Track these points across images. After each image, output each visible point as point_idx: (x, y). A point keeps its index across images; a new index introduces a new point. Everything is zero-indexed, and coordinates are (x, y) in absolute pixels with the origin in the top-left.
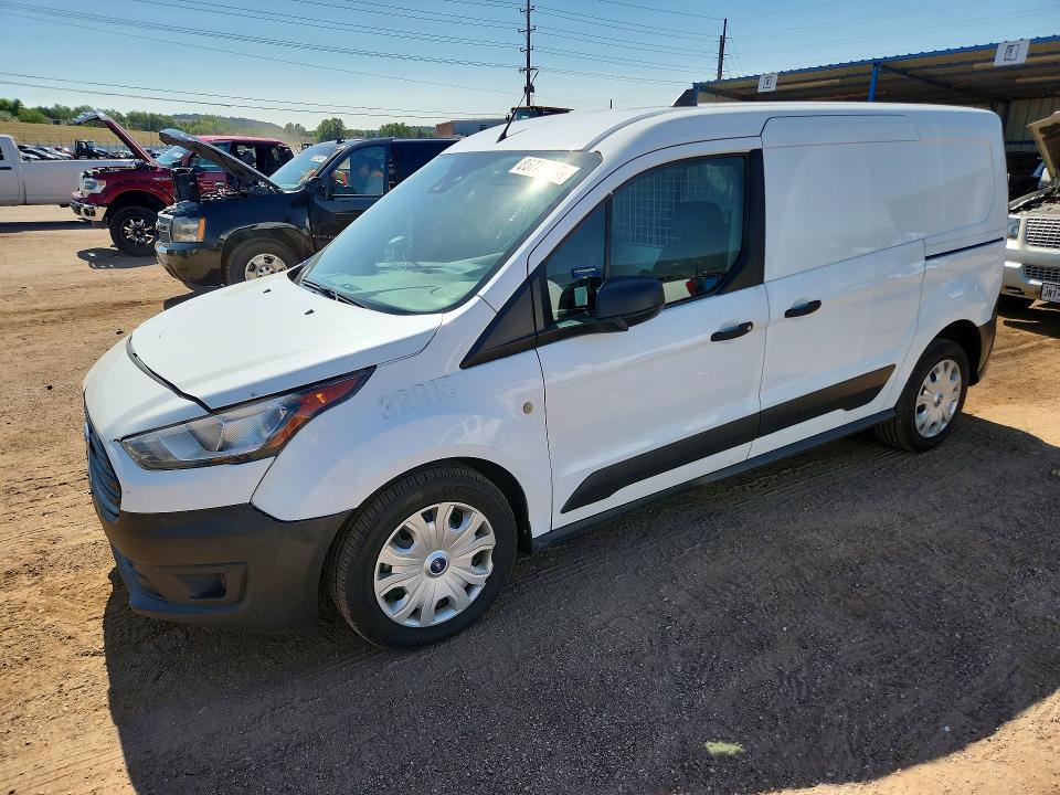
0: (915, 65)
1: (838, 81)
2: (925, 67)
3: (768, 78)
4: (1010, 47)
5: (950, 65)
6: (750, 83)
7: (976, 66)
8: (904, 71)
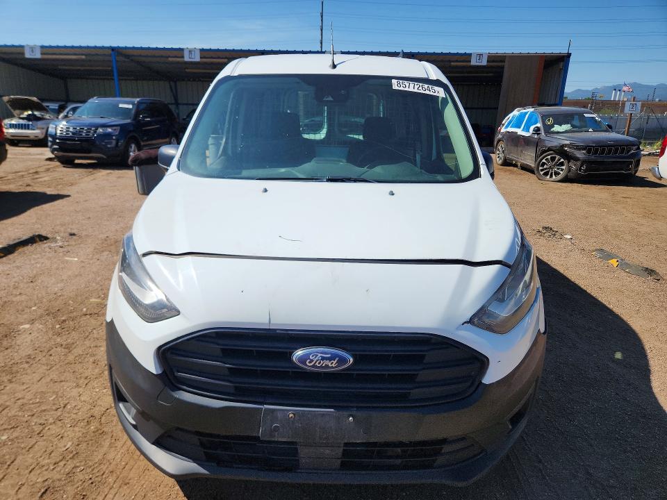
0: (135, 54)
1: (84, 57)
2: (140, 56)
3: (32, 49)
4: (190, 51)
5: (154, 56)
6: (18, 50)
7: (170, 59)
8: (127, 56)
